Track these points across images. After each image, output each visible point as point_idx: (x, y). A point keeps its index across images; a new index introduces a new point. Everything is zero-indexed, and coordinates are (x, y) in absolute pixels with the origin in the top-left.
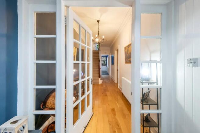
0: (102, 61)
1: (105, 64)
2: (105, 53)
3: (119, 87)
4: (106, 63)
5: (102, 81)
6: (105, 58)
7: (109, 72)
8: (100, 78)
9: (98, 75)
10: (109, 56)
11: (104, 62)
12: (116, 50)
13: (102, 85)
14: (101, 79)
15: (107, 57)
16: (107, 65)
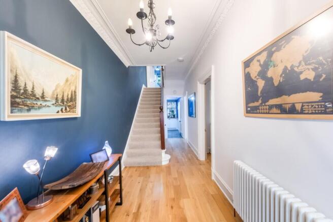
0: (168, 111)
1: (174, 116)
2: (175, 92)
3: (213, 178)
4: (175, 113)
5: (168, 157)
6: (174, 105)
7: (182, 132)
8: (164, 151)
9: (159, 143)
10: (181, 99)
11: (173, 111)
12: (200, 83)
13: (168, 167)
14: (166, 153)
15: (177, 101)
16: (177, 117)
